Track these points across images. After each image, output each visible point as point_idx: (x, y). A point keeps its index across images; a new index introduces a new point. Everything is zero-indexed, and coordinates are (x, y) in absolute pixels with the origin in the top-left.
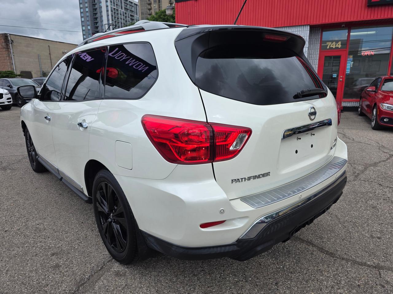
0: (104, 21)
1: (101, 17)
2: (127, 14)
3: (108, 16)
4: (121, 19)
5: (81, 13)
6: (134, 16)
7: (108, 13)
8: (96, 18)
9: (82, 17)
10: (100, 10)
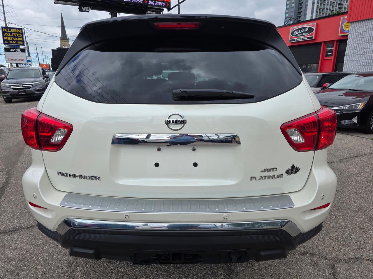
0: (307, 14)
1: (306, 10)
2: (335, 3)
3: (313, 8)
4: (327, 9)
5: (287, 9)
6: (343, 4)
7: (314, 5)
8: (300, 13)
9: (286, 13)
10: (306, 3)
